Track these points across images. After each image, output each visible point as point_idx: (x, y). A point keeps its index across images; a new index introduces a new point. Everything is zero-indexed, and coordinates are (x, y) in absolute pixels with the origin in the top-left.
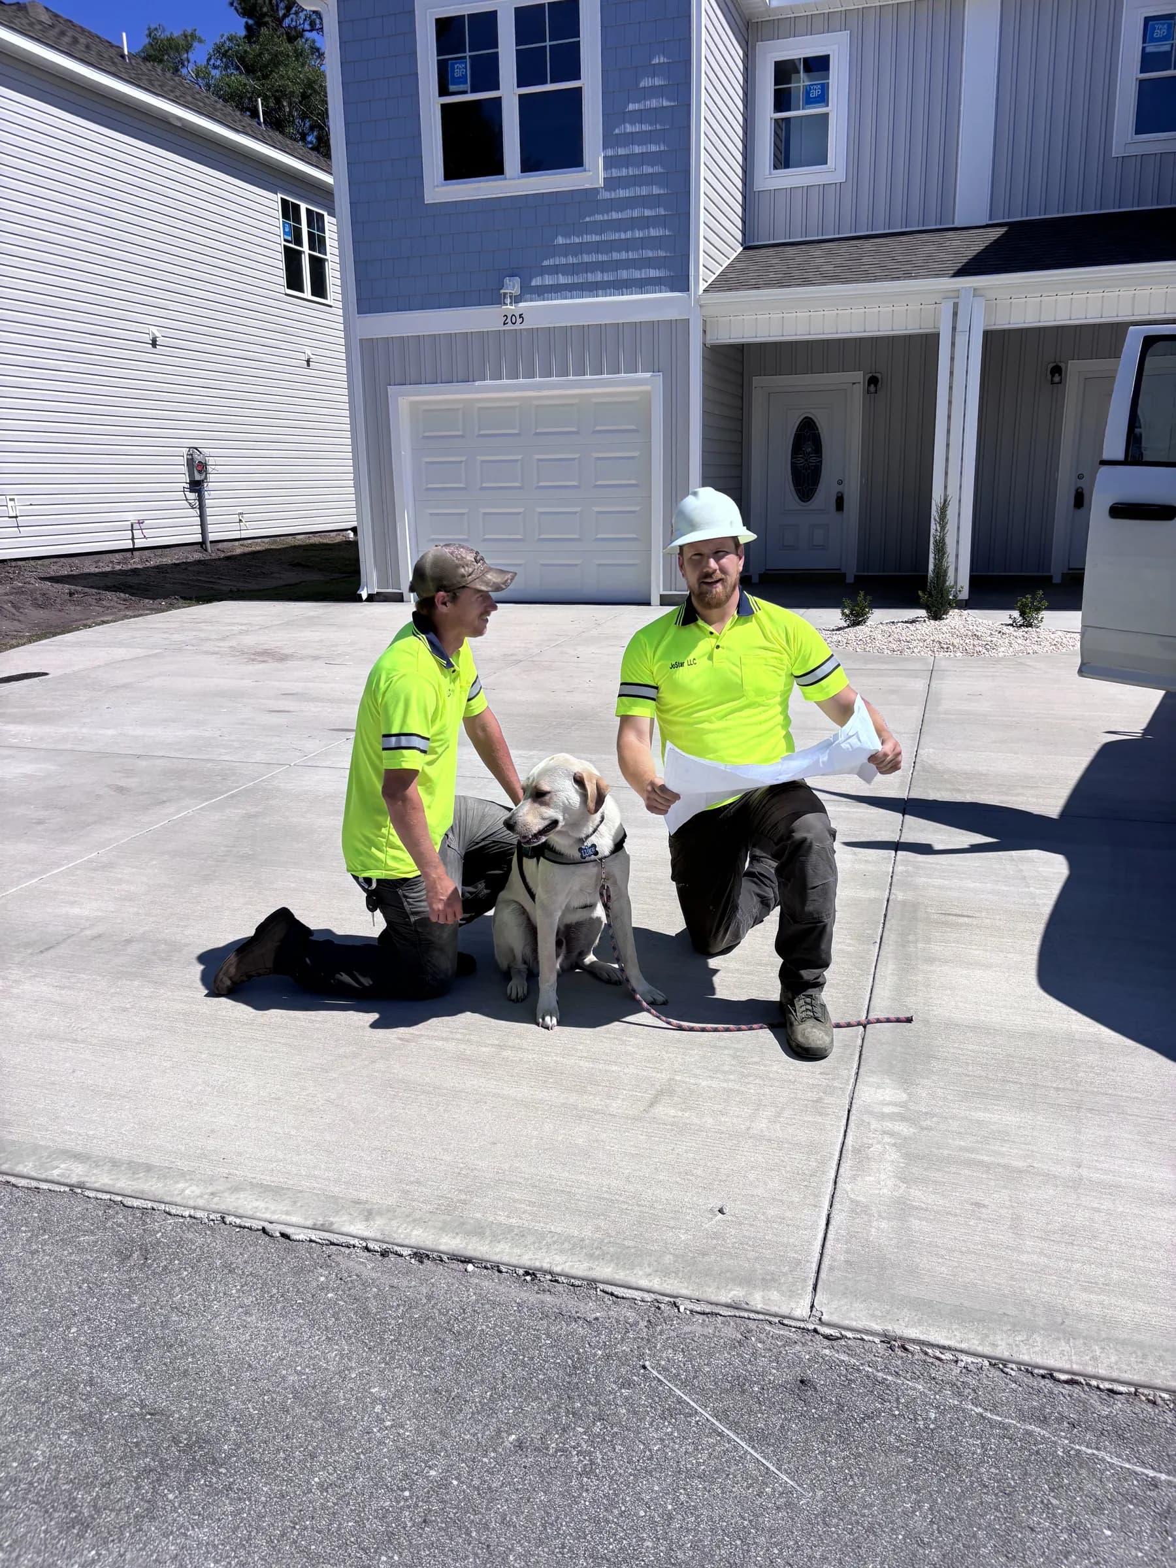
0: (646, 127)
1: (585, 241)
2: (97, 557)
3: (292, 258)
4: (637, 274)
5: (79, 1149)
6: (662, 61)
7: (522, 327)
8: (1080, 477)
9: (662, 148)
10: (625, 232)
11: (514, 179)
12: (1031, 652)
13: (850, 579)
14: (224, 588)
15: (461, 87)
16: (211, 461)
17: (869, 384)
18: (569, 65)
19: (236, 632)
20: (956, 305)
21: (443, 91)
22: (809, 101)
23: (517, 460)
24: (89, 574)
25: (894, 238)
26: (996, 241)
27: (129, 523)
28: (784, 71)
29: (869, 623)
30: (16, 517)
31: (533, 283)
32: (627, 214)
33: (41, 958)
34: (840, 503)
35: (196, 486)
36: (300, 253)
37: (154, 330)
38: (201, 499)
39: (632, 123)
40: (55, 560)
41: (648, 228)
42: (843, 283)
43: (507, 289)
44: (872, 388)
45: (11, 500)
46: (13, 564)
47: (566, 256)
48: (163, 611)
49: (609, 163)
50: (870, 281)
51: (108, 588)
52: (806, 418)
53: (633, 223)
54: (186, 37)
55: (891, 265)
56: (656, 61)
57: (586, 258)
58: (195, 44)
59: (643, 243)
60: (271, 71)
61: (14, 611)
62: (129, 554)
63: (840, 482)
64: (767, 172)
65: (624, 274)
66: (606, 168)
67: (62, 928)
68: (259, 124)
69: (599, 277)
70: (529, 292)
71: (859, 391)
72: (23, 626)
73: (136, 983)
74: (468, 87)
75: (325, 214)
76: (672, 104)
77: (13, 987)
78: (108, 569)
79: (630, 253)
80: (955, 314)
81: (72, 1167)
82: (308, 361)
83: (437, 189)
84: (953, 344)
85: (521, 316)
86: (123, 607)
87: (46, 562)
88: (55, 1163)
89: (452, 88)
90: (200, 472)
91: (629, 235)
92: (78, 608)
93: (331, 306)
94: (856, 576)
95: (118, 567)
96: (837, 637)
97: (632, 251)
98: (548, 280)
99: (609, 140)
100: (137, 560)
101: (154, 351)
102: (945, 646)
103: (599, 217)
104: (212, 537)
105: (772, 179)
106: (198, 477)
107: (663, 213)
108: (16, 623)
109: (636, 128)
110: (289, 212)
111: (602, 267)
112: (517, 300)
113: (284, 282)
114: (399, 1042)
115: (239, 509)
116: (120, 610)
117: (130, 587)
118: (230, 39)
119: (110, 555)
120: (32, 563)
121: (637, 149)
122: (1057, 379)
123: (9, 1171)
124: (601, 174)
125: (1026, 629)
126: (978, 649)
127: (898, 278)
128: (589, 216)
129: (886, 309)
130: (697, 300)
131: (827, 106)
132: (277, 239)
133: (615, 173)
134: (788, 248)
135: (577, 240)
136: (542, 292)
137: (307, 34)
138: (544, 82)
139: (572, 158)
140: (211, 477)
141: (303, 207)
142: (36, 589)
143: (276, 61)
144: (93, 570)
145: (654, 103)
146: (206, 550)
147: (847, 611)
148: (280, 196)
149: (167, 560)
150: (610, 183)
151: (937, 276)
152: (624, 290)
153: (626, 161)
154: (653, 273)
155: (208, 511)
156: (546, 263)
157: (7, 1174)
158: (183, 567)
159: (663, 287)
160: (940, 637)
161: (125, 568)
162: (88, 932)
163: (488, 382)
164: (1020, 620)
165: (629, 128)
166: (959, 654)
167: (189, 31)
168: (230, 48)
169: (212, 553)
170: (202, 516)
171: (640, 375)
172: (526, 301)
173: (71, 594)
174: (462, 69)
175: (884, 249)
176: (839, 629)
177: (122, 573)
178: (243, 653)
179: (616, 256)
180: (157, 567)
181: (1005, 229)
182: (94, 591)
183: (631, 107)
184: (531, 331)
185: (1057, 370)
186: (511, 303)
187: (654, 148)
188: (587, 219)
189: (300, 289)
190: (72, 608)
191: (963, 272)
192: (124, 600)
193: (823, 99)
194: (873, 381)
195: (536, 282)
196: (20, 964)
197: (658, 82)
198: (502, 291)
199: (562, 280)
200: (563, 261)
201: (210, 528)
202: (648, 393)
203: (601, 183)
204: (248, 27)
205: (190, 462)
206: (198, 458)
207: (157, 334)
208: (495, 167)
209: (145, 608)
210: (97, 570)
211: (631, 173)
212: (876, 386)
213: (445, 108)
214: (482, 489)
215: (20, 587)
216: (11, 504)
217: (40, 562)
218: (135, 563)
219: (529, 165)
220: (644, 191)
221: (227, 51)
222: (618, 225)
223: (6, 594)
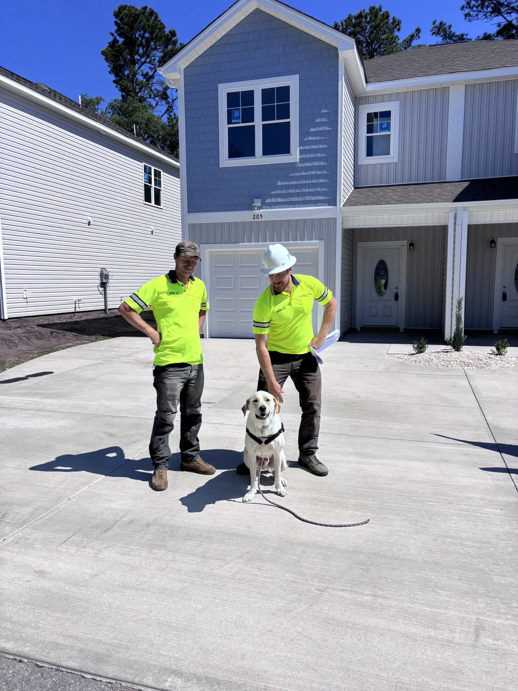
0: (318, 138)
1: (290, 184)
2: (60, 316)
3: (147, 190)
4: (313, 198)
5: (173, 667)
6: (325, 112)
7: (261, 220)
8: (504, 287)
9: (325, 147)
10: (308, 180)
11: (260, 158)
12: (507, 367)
13: (402, 330)
14: (118, 331)
15: (237, 121)
16: (110, 274)
17: (410, 246)
18: (285, 112)
19: (134, 352)
20: (456, 214)
21: (229, 122)
22: (382, 129)
23: (257, 277)
24: (57, 323)
25: (420, 185)
26: (467, 188)
27: (74, 301)
28: (371, 117)
29: (426, 352)
30: (27, 298)
31: (267, 201)
32: (310, 173)
33: (106, 535)
34: (397, 297)
35: (103, 285)
36: (151, 187)
37: (90, 218)
38: (105, 290)
39: (312, 136)
40: (42, 317)
41: (319, 179)
42: (405, 203)
43: (256, 203)
44: (411, 247)
45: (25, 291)
46: (24, 319)
47: (282, 190)
48: (94, 341)
49: (302, 152)
50: (416, 203)
51: (67, 330)
52: (381, 260)
53: (312, 177)
54: (97, 99)
55: (423, 196)
56: (322, 112)
57: (291, 191)
58: (101, 102)
59: (316, 185)
60: (133, 114)
61: (27, 340)
62: (73, 315)
63: (397, 288)
64: (364, 158)
65: (307, 198)
66: (300, 154)
67: (111, 516)
68: (134, 134)
69: (296, 199)
70: (264, 205)
71: (405, 249)
72: (32, 348)
73: (163, 551)
74: (240, 121)
75: (161, 171)
76: (330, 129)
77: (98, 554)
78: (65, 321)
79: (310, 189)
80: (455, 217)
81: (175, 680)
82: (152, 232)
83: (225, 162)
84: (455, 230)
85: (261, 215)
86: (75, 339)
87: (38, 318)
88: (164, 677)
89: (233, 121)
90: (105, 279)
91: (310, 182)
92: (55, 339)
93: (162, 209)
94: (404, 329)
95: (69, 320)
96: (413, 358)
97: (311, 188)
98: (274, 200)
99: (302, 143)
100: (77, 317)
101: (89, 227)
102: (467, 364)
103: (297, 174)
104: (109, 307)
105: (365, 160)
106: (104, 281)
107: (325, 173)
108: (29, 346)
109: (314, 138)
110: (147, 170)
111: (298, 195)
112: (260, 208)
113: (143, 199)
114: (318, 592)
115: (121, 295)
116: (74, 341)
117: (77, 330)
118: (115, 101)
119: (65, 315)
120: (32, 318)
121: (314, 147)
122: (493, 245)
123: (138, 683)
124: (298, 157)
125: (500, 356)
126: (483, 365)
127: (429, 202)
128: (293, 173)
129: (423, 215)
130: (340, 209)
131: (390, 131)
132: (142, 181)
133: (304, 156)
134: (374, 189)
135: (287, 183)
136: (271, 205)
137: (148, 100)
138: (274, 119)
139: (286, 150)
140: (110, 281)
141: (153, 168)
142: (36, 331)
143: (135, 110)
144: (58, 321)
145: (322, 129)
146: (106, 313)
147: (415, 346)
148: (144, 163)
149: (90, 317)
150: (302, 160)
151: (447, 201)
152: (308, 205)
153: (310, 151)
154: (321, 198)
155: (108, 296)
156: (272, 193)
157: (139, 685)
158: (98, 320)
159: (325, 204)
160: (463, 360)
161: (72, 320)
162: (125, 519)
163: (246, 243)
164: (496, 352)
165: (310, 138)
166: (474, 368)
167: (99, 97)
168: (115, 105)
169: (109, 314)
170: (105, 298)
171: (314, 241)
172: (263, 209)
173: (52, 333)
174: (238, 113)
175: (418, 190)
176: (412, 354)
177: (71, 323)
178: (141, 363)
179: (304, 190)
180: (85, 320)
181: (469, 183)
182: (61, 331)
183: (312, 130)
184: (265, 222)
185: (493, 242)
186: (257, 210)
187: (321, 146)
188: (292, 175)
189: (150, 201)
190: (53, 340)
191: (457, 200)
192: (75, 336)
193: (388, 128)
194: (411, 244)
195: (268, 201)
196: (97, 539)
197: (324, 120)
198: (254, 205)
199: (280, 200)
200: (280, 192)
201: (109, 303)
202: (318, 249)
203: (298, 160)
204: (123, 96)
205: (101, 275)
206: (105, 273)
207: (91, 220)
208: (251, 153)
209: (85, 340)
210: (60, 322)
211: (311, 156)
212: (413, 246)
213: (229, 129)
214: (241, 289)
215: (29, 330)
216: (25, 292)
217: (35, 318)
218: (76, 318)
219: (266, 152)
220: (317, 164)
221: (114, 106)
222: (305, 178)
223: (23, 333)
